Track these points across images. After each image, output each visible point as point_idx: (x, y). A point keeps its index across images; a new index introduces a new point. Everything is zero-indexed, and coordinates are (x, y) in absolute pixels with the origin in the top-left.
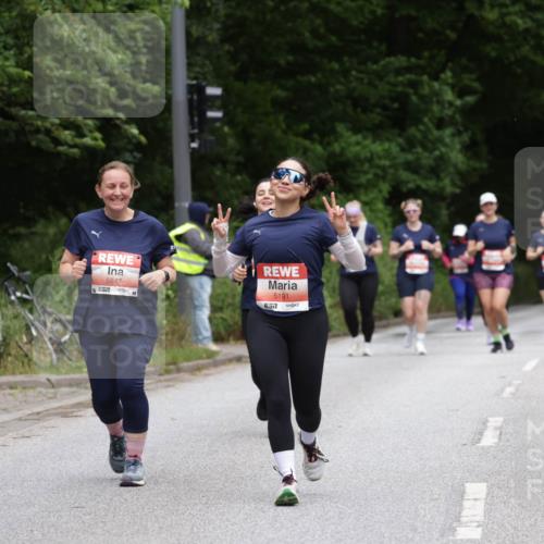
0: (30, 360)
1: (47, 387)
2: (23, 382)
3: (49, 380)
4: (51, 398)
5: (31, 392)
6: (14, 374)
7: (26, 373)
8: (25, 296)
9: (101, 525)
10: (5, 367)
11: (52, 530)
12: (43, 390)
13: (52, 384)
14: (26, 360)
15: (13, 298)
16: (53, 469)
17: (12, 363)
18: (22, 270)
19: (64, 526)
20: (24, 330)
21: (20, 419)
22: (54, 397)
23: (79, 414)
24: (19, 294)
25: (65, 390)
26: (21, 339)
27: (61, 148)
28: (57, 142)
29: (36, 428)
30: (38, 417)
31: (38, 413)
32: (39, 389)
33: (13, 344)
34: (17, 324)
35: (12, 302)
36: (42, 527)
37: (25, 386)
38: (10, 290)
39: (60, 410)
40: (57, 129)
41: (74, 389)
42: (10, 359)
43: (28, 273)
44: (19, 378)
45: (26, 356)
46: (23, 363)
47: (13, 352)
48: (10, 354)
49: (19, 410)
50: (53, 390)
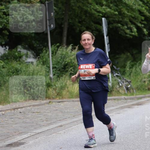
0: (119, 92)
1: (124, 100)
2: (118, 98)
3: (125, 98)
4: (125, 103)
5: (120, 101)
6: (115, 96)
7: (118, 96)
8: (118, 75)
9: (140, 138)
10: (113, 94)
11: (126, 139)
12: (123, 101)
13: (125, 99)
14: (118, 92)
15: (115, 75)
16: (126, 122)
17: (114, 93)
18: (117, 67)
19: (130, 138)
20: (118, 84)
21: (117, 109)
22: (126, 102)
23: (133, 107)
24: (116, 74)
25: (129, 100)
26: (117, 87)
27: (127, 35)
28: (126, 33)
29: (121, 111)
30: (122, 108)
31: (122, 107)
32: (122, 100)
33: (115, 88)
34: (115, 82)
35: (114, 76)
36: (123, 138)
37: (118, 99)
38: (114, 73)
39: (128, 106)
40: (126, 30)
41: (131, 100)
42: (114, 92)
43: (119, 68)
44: (116, 97)
45: (118, 91)
46: (117, 93)
47: (115, 90)
48: (114, 91)
49: (116, 106)
50: (126, 101)
